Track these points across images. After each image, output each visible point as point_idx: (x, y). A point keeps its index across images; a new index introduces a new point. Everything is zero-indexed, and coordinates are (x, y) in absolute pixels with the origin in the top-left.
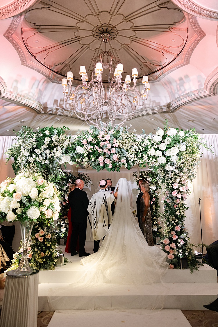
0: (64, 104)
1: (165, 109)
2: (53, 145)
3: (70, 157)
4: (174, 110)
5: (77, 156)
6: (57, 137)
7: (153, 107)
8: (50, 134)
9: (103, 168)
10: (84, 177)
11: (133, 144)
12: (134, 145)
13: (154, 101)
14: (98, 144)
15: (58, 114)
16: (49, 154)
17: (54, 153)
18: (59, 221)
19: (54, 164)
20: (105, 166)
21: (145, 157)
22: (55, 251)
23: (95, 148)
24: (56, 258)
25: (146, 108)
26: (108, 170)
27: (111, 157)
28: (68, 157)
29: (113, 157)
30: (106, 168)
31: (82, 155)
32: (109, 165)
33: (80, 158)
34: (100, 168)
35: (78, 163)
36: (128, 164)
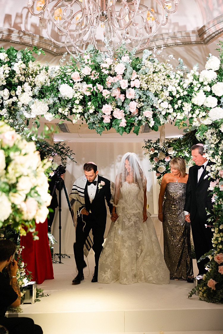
0: (21, 23)
1: (194, 38)
2: (15, 80)
3: (47, 104)
4: (209, 40)
5: (62, 103)
6: (24, 66)
7: (174, 33)
8: (9, 60)
9: (108, 127)
10: (61, 148)
11: (167, 82)
12: (169, 84)
13: (176, 24)
14: (102, 81)
15: (13, 40)
16: (9, 99)
17: (17, 96)
19: (18, 117)
20: (113, 123)
21: (187, 107)
22: (21, 276)
23: (97, 89)
24: (22, 289)
25: (162, 35)
26: (118, 131)
27: (125, 105)
28: (43, 104)
29: (130, 105)
30: (115, 127)
31: (70, 102)
32: (121, 122)
33: (67, 107)
34: (103, 127)
35: (63, 117)
36: (155, 120)
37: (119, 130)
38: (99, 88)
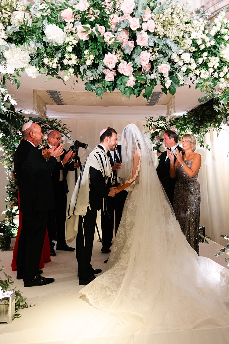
3: (27, 53)
5: (49, 50)
9: (111, 88)
10: (56, 125)
18: (9, 206)
20: (118, 82)
21: (214, 62)
23: (97, 30)
26: (124, 93)
27: (134, 56)
28: (23, 52)
29: (141, 57)
30: (120, 87)
31: (60, 50)
32: (129, 79)
33: (56, 57)
34: (104, 87)
35: (50, 72)
36: (173, 79)
37: (125, 91)
38: (99, 30)
